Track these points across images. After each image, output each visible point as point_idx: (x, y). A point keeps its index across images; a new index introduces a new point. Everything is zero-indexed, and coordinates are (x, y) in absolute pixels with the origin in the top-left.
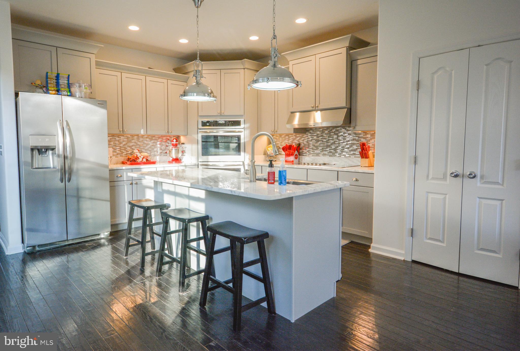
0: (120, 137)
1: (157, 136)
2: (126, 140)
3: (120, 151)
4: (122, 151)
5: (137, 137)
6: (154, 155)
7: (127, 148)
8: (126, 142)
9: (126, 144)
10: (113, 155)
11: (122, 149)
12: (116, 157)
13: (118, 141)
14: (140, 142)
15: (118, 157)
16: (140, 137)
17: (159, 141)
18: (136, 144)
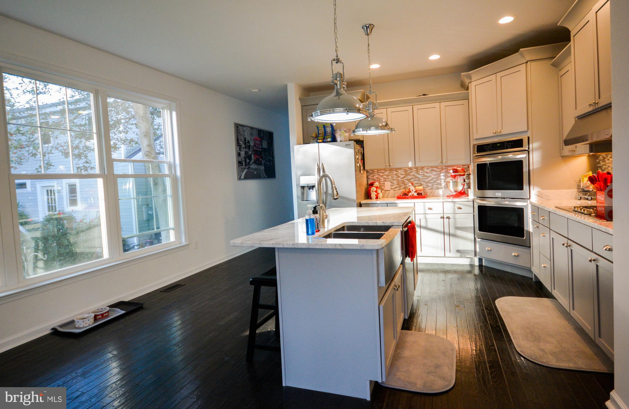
0: (398, 170)
1: (440, 167)
2: (404, 173)
3: (398, 184)
4: (400, 184)
5: (416, 169)
6: (436, 188)
7: (405, 182)
8: (405, 175)
9: (404, 177)
10: (391, 189)
11: (400, 183)
12: (394, 191)
13: (396, 175)
14: (419, 174)
15: (396, 190)
16: (419, 169)
17: (442, 172)
18: (414, 177)
